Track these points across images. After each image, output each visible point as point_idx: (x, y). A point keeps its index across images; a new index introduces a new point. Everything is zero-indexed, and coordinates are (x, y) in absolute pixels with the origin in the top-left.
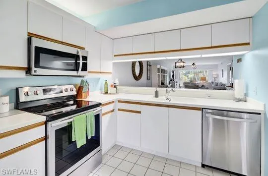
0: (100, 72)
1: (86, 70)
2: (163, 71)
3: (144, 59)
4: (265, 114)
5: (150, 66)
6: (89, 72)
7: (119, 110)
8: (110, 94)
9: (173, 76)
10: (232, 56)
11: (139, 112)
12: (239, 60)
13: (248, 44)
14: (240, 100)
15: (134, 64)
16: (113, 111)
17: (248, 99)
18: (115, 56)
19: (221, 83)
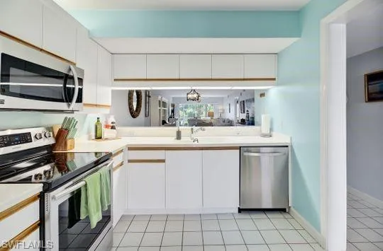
0: (96, 105)
1: (81, 102)
2: (164, 104)
3: (143, 87)
4: (291, 146)
5: (149, 97)
6: (85, 105)
7: (130, 161)
8: (106, 139)
9: (173, 111)
10: (253, 90)
11: (163, 161)
12: (262, 95)
13: (274, 79)
14: (264, 136)
15: (130, 93)
16: (122, 164)
17: (274, 133)
18: (115, 80)
19: (228, 119)
